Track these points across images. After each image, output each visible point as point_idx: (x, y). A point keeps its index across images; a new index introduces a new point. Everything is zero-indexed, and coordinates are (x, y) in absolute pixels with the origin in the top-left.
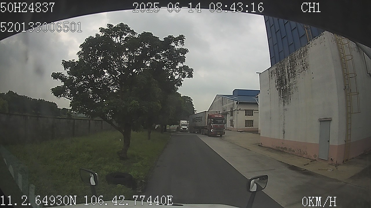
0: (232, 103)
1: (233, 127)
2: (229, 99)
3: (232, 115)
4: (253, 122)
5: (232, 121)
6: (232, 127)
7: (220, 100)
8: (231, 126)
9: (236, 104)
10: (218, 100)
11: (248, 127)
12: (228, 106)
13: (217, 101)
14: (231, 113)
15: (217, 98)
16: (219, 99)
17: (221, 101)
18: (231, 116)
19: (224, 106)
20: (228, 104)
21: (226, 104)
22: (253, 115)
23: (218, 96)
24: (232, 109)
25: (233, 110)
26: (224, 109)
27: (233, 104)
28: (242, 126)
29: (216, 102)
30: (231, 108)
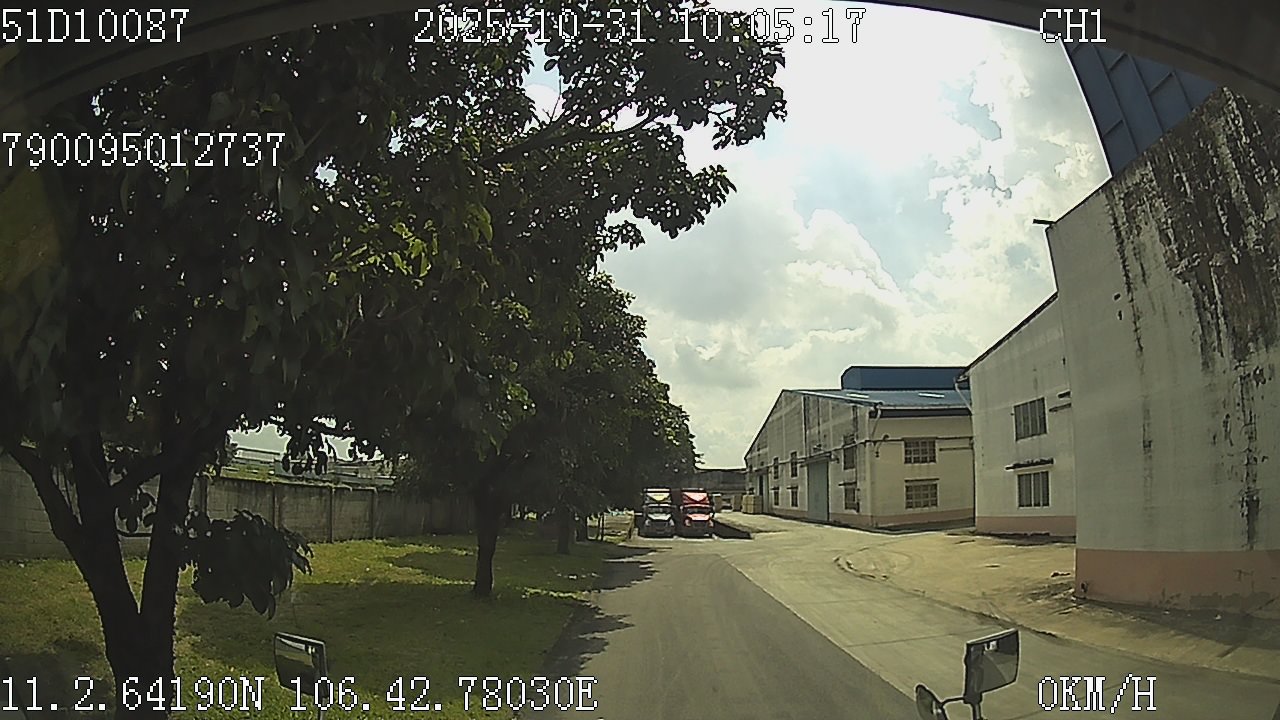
0: (852, 417)
1: (858, 511)
2: (835, 402)
3: (850, 464)
4: (936, 485)
5: (851, 489)
6: (854, 512)
7: (795, 408)
8: (846, 508)
9: (867, 415)
10: (788, 409)
11: (918, 510)
12: (830, 431)
13: (783, 412)
14: (845, 456)
15: (784, 403)
16: (794, 404)
17: (799, 413)
18: (845, 469)
19: (815, 430)
20: (831, 424)
21: (824, 421)
22: (937, 459)
23: (788, 394)
24: (849, 439)
25: (857, 442)
26: (813, 441)
27: (855, 419)
28: (896, 504)
29: (781, 417)
30: (845, 437)
